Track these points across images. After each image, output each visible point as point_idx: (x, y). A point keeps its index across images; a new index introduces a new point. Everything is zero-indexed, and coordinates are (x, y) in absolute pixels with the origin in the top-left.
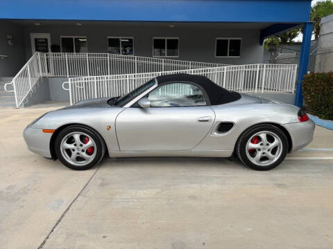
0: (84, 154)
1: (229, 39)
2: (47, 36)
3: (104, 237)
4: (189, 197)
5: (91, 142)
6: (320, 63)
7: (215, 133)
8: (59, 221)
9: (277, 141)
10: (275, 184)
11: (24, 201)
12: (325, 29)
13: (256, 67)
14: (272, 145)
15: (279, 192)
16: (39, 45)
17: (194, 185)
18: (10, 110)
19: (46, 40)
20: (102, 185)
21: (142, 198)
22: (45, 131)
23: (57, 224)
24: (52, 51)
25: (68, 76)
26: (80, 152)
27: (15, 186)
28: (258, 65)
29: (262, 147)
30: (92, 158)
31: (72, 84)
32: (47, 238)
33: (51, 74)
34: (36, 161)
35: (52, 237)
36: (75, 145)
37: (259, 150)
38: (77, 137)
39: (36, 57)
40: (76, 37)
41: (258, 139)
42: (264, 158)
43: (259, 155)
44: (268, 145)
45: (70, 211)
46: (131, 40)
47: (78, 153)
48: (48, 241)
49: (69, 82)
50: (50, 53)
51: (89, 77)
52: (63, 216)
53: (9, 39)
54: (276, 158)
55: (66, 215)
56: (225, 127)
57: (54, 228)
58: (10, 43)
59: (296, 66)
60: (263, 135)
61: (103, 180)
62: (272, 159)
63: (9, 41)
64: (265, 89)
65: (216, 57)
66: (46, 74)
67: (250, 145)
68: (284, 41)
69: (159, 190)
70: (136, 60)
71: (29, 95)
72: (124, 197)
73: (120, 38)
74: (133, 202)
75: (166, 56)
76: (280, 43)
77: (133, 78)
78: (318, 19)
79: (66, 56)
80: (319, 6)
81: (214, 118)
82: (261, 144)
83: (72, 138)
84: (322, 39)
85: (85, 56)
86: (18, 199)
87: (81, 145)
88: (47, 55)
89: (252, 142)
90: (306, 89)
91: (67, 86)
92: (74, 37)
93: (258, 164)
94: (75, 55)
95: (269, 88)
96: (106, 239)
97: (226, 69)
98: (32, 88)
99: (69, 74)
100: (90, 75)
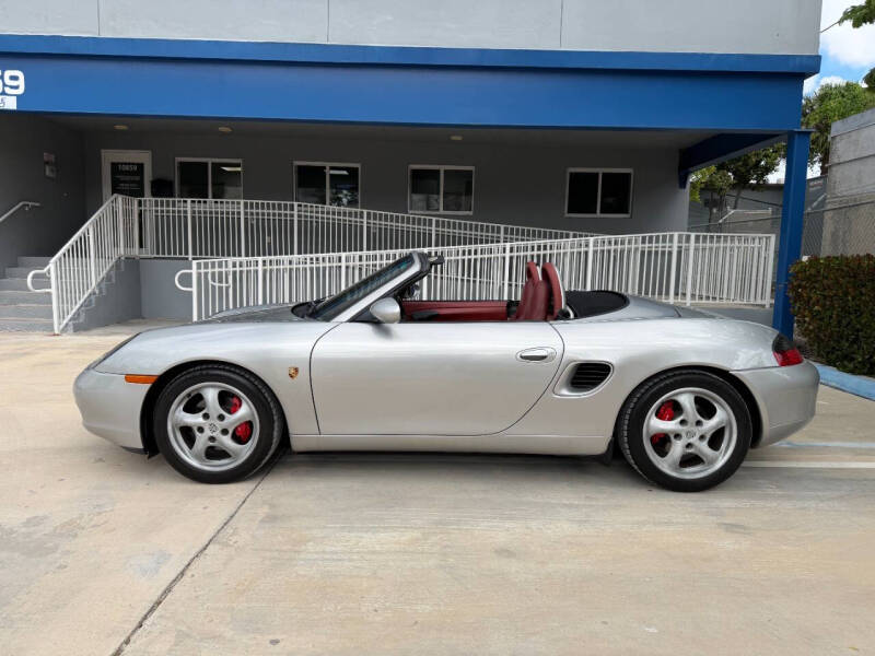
0: (227, 442)
1: (601, 171)
2: (144, 157)
3: (274, 642)
4: (496, 551)
5: (245, 410)
6: (834, 235)
7: (565, 392)
8: (159, 603)
9: (723, 415)
10: (720, 525)
11: (67, 553)
12: (842, 150)
13: (671, 241)
14: (710, 425)
15: (728, 543)
16: (122, 178)
17: (508, 524)
18: (37, 338)
19: (141, 166)
20: (271, 519)
21: (374, 553)
22: (131, 378)
23: (152, 610)
24: (154, 195)
25: (190, 256)
26: (217, 434)
27: (45, 517)
28: (676, 235)
29: (685, 428)
30: (245, 451)
31: (199, 275)
32: (127, 642)
33: (148, 252)
34: (100, 460)
35: (139, 640)
36: (206, 416)
37: (678, 436)
38: (211, 395)
39: (113, 207)
40: (217, 160)
41: (673, 409)
42: (690, 460)
43: (677, 449)
44: (699, 423)
45: (186, 578)
46: (353, 172)
47: (212, 439)
48: (127, 648)
49: (194, 271)
50: (148, 198)
51: (243, 259)
52: (168, 590)
53: (47, 163)
54: (721, 459)
55: (176, 588)
56: (588, 375)
57: (145, 618)
58: (48, 173)
59: (773, 238)
60: (686, 399)
61: (272, 506)
62: (712, 462)
63: (47, 168)
64: (693, 296)
65: (567, 215)
66: (136, 251)
67: (655, 424)
68: (742, 182)
69: (417, 534)
70: (365, 219)
71: (88, 302)
72: (328, 549)
73: (328, 165)
74: (351, 560)
75: (442, 212)
76: (733, 186)
77: (357, 263)
78: (824, 128)
79: (189, 206)
80: (826, 95)
81: (560, 352)
82: (683, 422)
83: (199, 397)
84: (837, 174)
85: (236, 207)
86: (54, 549)
87: (221, 418)
88: (140, 203)
89: (659, 415)
90: (798, 297)
91: (186, 280)
92: (210, 161)
93: (674, 474)
94: (210, 205)
95: (704, 294)
96: (278, 648)
97: (592, 243)
98: (99, 285)
99: (194, 253)
100: (247, 255)
